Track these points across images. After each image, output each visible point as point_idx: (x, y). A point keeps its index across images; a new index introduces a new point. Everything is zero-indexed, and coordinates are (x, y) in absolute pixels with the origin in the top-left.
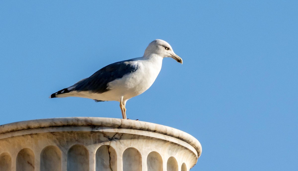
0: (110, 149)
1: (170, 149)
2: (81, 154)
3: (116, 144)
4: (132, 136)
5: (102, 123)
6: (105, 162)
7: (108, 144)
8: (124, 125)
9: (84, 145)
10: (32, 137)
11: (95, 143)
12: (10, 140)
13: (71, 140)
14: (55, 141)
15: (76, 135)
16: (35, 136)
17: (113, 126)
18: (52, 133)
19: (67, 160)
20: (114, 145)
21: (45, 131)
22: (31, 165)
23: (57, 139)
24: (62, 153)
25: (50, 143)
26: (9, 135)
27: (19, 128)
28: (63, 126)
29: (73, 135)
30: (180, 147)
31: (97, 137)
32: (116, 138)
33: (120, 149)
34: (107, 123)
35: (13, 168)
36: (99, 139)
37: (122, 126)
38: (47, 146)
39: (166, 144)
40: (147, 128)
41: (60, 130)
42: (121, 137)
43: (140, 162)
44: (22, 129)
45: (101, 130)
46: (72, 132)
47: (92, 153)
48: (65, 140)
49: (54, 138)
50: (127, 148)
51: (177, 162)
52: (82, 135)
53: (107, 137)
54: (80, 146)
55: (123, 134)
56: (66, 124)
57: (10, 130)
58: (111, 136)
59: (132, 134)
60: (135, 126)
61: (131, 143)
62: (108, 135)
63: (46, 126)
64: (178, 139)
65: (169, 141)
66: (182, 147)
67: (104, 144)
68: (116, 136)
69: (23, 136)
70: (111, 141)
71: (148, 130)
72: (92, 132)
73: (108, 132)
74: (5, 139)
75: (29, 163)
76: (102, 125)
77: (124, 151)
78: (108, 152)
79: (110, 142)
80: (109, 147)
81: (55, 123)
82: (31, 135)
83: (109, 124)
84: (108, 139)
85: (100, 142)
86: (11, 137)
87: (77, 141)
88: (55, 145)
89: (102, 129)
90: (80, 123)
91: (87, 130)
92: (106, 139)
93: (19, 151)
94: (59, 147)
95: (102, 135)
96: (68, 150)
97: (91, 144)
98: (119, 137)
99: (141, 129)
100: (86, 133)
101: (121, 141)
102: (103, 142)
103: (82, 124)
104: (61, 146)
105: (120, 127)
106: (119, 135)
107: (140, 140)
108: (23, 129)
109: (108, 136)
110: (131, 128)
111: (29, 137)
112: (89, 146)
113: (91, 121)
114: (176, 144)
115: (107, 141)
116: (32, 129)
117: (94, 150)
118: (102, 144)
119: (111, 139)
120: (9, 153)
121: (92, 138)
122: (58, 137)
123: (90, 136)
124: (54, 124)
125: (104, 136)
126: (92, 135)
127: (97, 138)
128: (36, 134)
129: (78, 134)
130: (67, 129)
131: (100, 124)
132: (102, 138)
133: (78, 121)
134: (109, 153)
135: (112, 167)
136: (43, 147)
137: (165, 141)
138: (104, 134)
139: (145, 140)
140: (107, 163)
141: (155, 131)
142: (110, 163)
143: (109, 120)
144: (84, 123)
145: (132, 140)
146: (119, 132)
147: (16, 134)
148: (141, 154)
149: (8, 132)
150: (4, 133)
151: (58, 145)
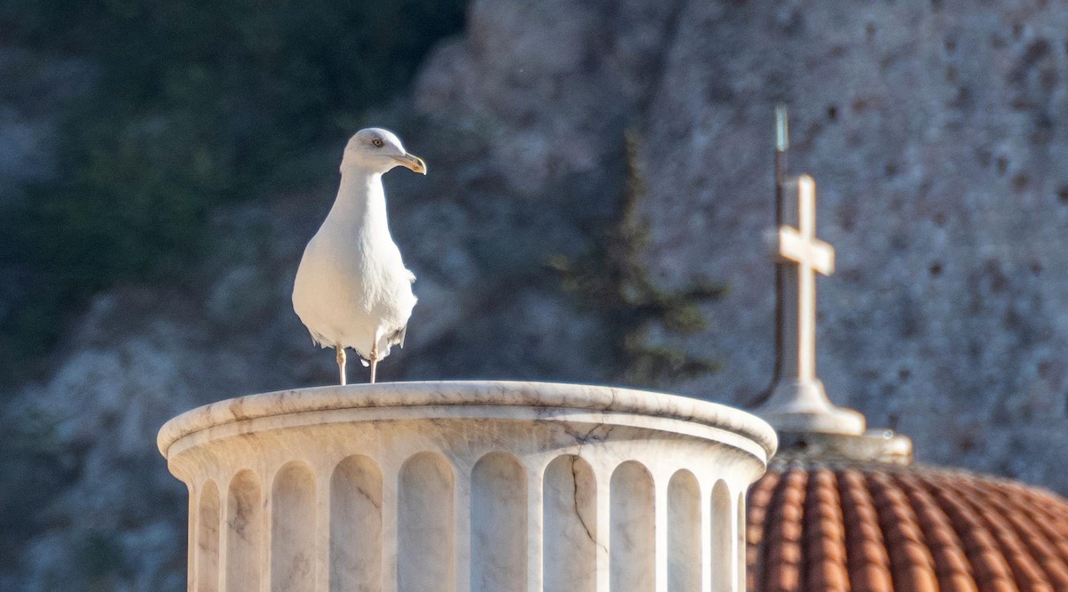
0: (576, 464)
1: (717, 461)
2: (501, 475)
3: (595, 452)
4: (636, 432)
5: (564, 398)
6: (562, 498)
7: (574, 451)
8: (619, 404)
9: (515, 455)
10: (376, 428)
11: (543, 448)
12: (315, 432)
13: (481, 439)
14: (438, 441)
15: (495, 429)
16: (385, 425)
17: (592, 407)
18: (432, 420)
19: (469, 492)
20: (588, 453)
21: (416, 415)
22: (368, 497)
23: (444, 435)
24: (455, 474)
25: (425, 444)
26: (316, 419)
27: (345, 402)
28: (465, 404)
29: (486, 428)
30: (740, 455)
31: (549, 433)
32: (594, 438)
33: (604, 465)
34: (576, 400)
35: (320, 503)
36: (552, 440)
37: (613, 407)
38: (415, 452)
39: (713, 448)
40: (673, 410)
41: (456, 414)
42: (607, 434)
43: (650, 498)
44: (350, 405)
45: (561, 418)
46: (486, 420)
47: (534, 474)
48: (465, 438)
49: (437, 432)
50: (620, 462)
51: (728, 492)
52: (511, 428)
53: (571, 434)
54: (502, 455)
55: (613, 427)
56: (471, 398)
57: (317, 405)
58: (583, 433)
59: (636, 428)
60: (644, 408)
61: (630, 450)
62: (576, 429)
63: (419, 402)
64: (737, 435)
65: (718, 442)
66: (746, 453)
67: (565, 451)
68: (596, 432)
69: (353, 423)
70: (583, 444)
71: (675, 416)
72: (537, 422)
73: (578, 423)
74: (303, 428)
75: (361, 491)
76: (564, 405)
77: (614, 469)
78: (571, 470)
79: (579, 446)
80: (574, 458)
81: (444, 396)
82: (376, 422)
83: (583, 401)
84: (575, 439)
85: (556, 446)
86: (321, 424)
87: (497, 442)
88: (437, 450)
89: (564, 414)
90: (508, 399)
91: (527, 416)
92: (570, 438)
93: (337, 460)
94: (450, 457)
95: (561, 430)
96: (473, 465)
97: (531, 452)
98: (604, 435)
99: (660, 414)
100: (522, 424)
101: (608, 444)
102: (562, 446)
103: (513, 401)
104: (453, 454)
105: (607, 409)
106: (604, 428)
107: (651, 441)
108: (355, 407)
109: (577, 432)
110: (634, 411)
111: (371, 427)
112: (528, 457)
113: (538, 394)
114: (732, 448)
115: (572, 444)
116: (380, 406)
117: (537, 466)
118: (560, 452)
119: (582, 440)
120: (308, 462)
121: (534, 436)
122: (447, 430)
123: (530, 431)
124: (440, 399)
125: (567, 432)
126: (536, 428)
127: (548, 437)
128: (391, 421)
129: (500, 424)
130: (473, 413)
131: (559, 402)
132: (561, 437)
133: (503, 392)
134: (574, 475)
135: (580, 510)
136: (405, 457)
137: (710, 442)
138: (568, 428)
139: (664, 442)
140: (567, 499)
141: (690, 419)
142: (575, 499)
143: (583, 391)
144: (520, 399)
145: (635, 441)
146: (606, 422)
147: (334, 417)
148: (655, 478)
149: (311, 410)
150: (298, 412)
151: (445, 452)
